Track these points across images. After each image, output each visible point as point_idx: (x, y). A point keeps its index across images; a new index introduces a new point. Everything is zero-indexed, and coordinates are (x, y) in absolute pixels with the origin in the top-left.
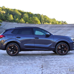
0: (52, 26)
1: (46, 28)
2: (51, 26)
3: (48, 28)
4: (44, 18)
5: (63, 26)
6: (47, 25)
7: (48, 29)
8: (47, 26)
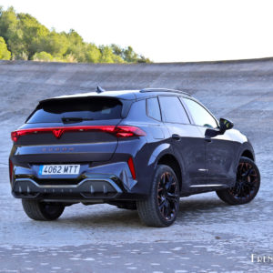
0: (84, 73)
1: (48, 82)
2: (77, 72)
3: (62, 82)
4: (25, 29)
5: (142, 75)
6: (49, 69)
7: (63, 86)
8: (54, 72)
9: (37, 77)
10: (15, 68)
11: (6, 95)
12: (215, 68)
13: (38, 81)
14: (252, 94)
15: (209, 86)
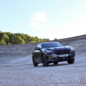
9: (33, 46)
10: (27, 45)
11: (26, 50)
12: (72, 39)
13: (33, 47)
14: (83, 42)
15: (72, 42)
